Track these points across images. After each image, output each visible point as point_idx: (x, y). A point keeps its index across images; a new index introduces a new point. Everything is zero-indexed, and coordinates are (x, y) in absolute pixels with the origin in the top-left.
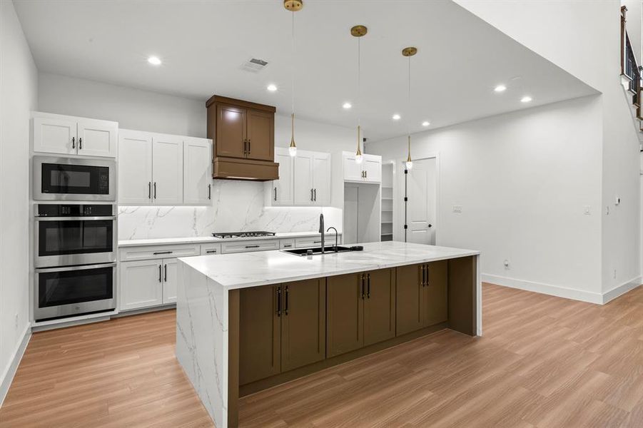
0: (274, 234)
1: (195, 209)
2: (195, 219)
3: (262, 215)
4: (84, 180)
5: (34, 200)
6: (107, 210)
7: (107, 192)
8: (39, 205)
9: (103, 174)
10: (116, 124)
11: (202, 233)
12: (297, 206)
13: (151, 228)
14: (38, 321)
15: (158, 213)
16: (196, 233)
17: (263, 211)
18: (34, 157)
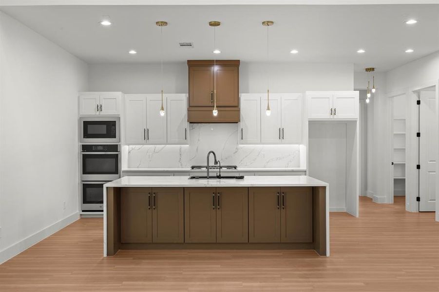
0: (235, 167)
1: (181, 147)
2: (181, 154)
3: (236, 152)
4: (103, 129)
5: (81, 142)
6: (115, 148)
7: (115, 137)
8: (83, 145)
9: (113, 125)
10: (120, 93)
11: (186, 166)
12: (263, 144)
13: (150, 161)
14: (83, 211)
15: (155, 150)
16: (182, 165)
17: (237, 148)
18: (80, 118)
